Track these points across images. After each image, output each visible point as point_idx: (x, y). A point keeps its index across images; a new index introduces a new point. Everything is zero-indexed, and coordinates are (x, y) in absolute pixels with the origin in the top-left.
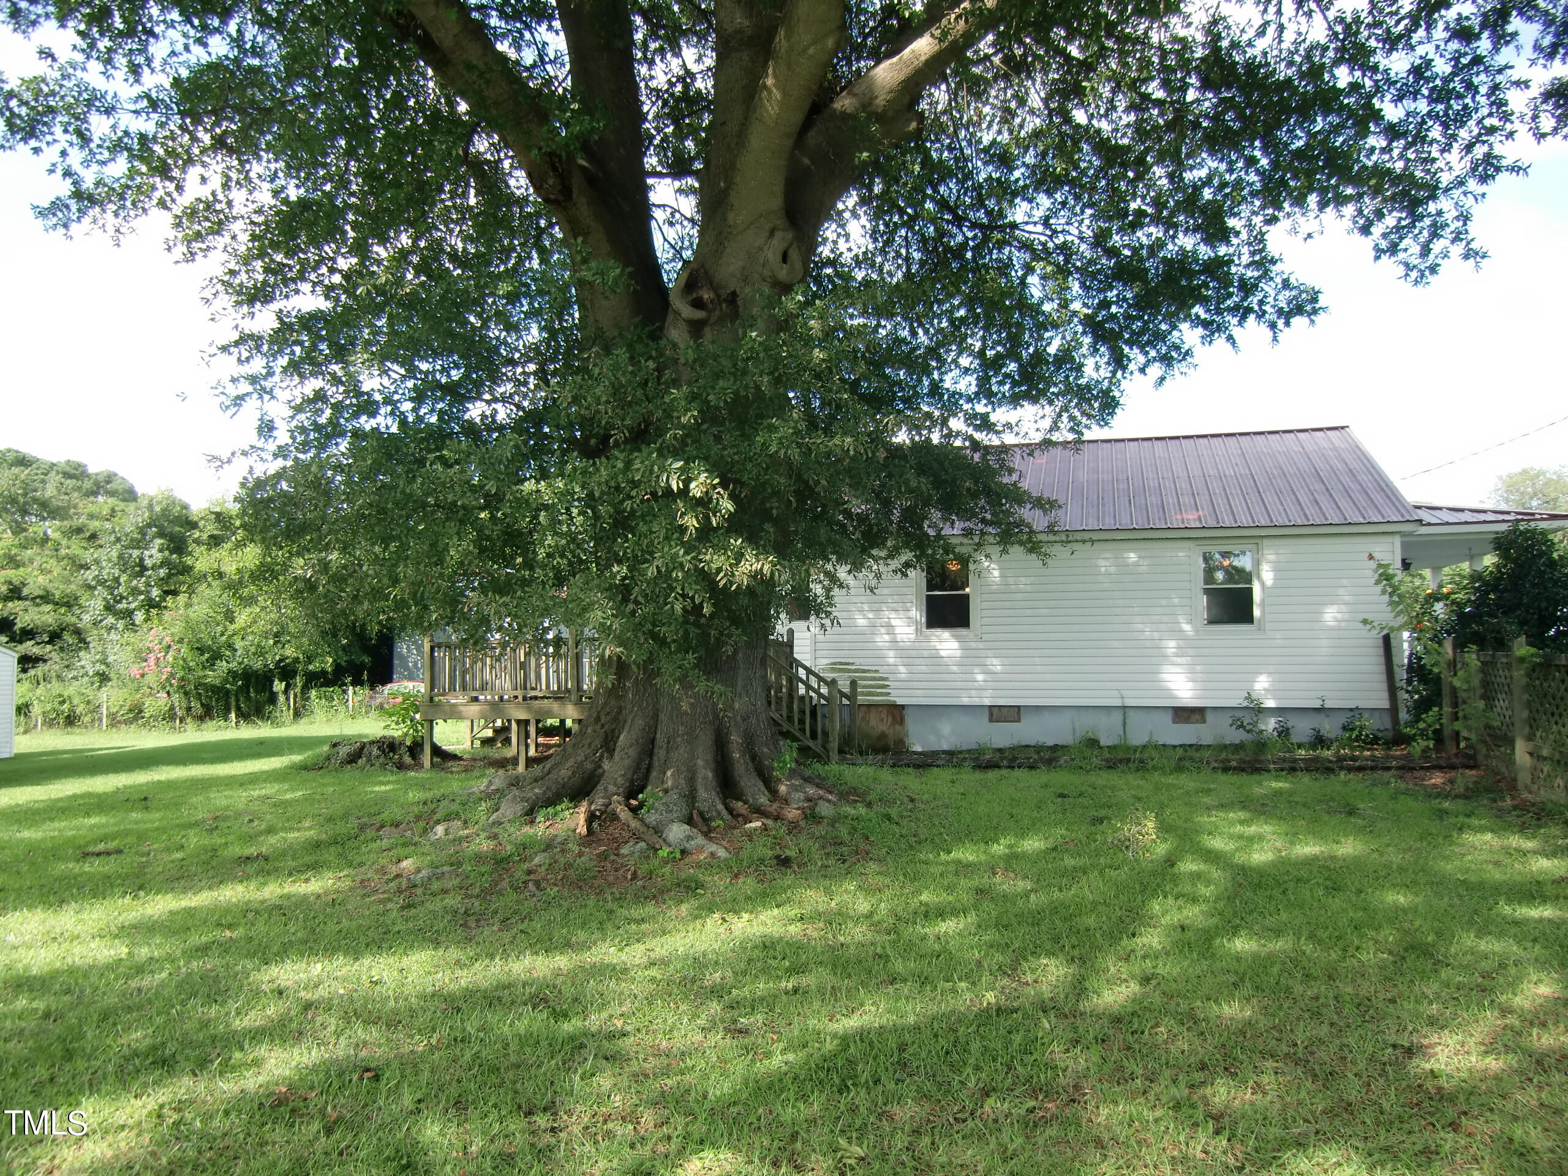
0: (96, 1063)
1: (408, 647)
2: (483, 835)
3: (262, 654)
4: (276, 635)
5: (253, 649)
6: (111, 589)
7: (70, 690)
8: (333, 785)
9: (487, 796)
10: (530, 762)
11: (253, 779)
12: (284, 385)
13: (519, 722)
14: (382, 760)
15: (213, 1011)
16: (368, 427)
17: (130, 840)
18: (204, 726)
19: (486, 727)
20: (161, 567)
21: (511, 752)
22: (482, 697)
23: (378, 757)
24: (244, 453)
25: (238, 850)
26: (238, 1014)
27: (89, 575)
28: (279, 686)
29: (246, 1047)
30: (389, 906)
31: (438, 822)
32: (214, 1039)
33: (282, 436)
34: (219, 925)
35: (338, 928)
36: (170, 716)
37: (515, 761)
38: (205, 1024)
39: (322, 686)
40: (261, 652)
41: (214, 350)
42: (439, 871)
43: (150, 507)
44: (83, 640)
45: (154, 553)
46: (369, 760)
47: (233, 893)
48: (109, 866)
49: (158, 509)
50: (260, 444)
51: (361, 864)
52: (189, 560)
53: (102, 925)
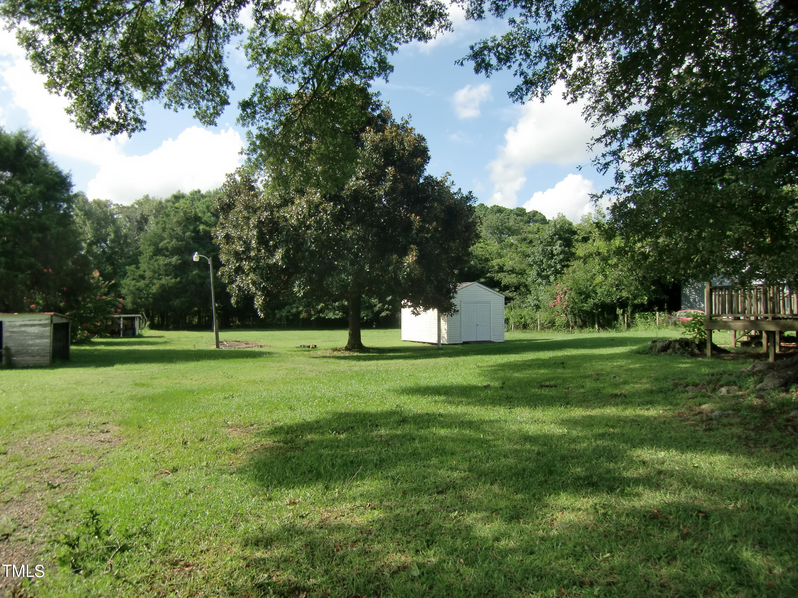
0: (564, 478)
1: (690, 290)
2: (753, 396)
3: (610, 296)
4: (617, 286)
5: (605, 293)
6: (539, 266)
7: (524, 313)
8: (655, 362)
9: (753, 374)
10: (777, 356)
11: (612, 357)
12: (629, 153)
13: (768, 332)
14: (681, 350)
15: (612, 466)
16: (674, 169)
17: (560, 381)
18: (583, 331)
19: (744, 335)
20: (561, 254)
21: (763, 350)
22: (742, 318)
23: (679, 349)
24: (609, 192)
25: (610, 391)
26: (624, 469)
27: (530, 260)
28: (619, 311)
29: (631, 485)
30: (697, 428)
31: (722, 386)
32: (614, 478)
33: (628, 180)
34: (607, 425)
35: (669, 436)
36: (567, 325)
37: (766, 355)
38: (609, 471)
39: (642, 311)
40: (609, 294)
41: (593, 141)
42: (726, 413)
43: (555, 226)
44: (528, 290)
45: (557, 248)
46: (674, 350)
47: (610, 411)
48: (553, 392)
49: (558, 226)
50: (616, 186)
51: (677, 404)
52: (573, 250)
53: (554, 418)
